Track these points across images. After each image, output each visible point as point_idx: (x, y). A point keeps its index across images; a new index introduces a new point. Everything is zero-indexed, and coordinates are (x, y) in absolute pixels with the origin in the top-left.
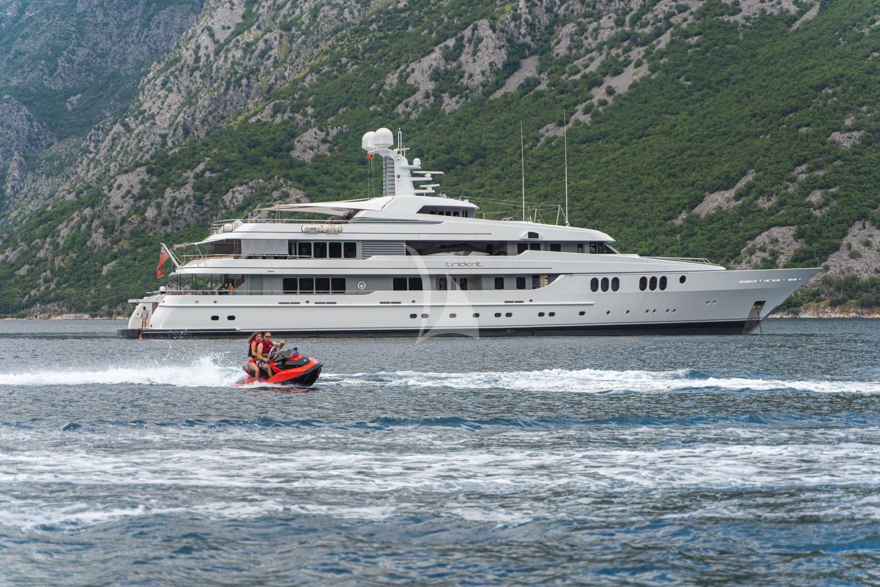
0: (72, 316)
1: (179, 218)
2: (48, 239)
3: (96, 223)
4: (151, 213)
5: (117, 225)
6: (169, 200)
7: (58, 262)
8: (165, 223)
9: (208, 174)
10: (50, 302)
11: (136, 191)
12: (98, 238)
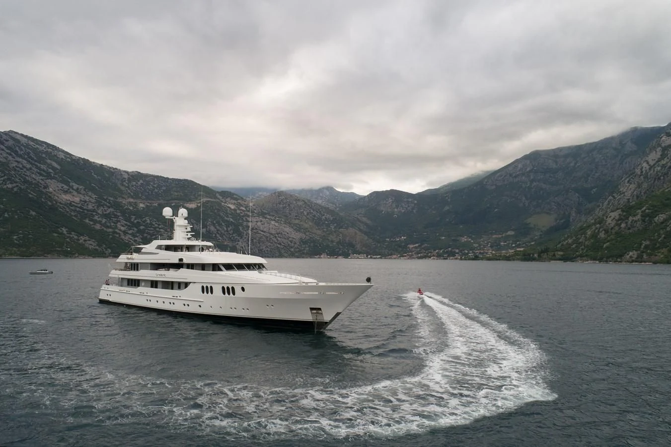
0: (592, 262)
1: (635, 227)
2: (583, 235)
3: (601, 230)
4: (623, 225)
5: (610, 231)
6: (631, 221)
7: (586, 243)
8: (629, 229)
9: (647, 211)
10: (584, 257)
11: (617, 218)
12: (602, 235)
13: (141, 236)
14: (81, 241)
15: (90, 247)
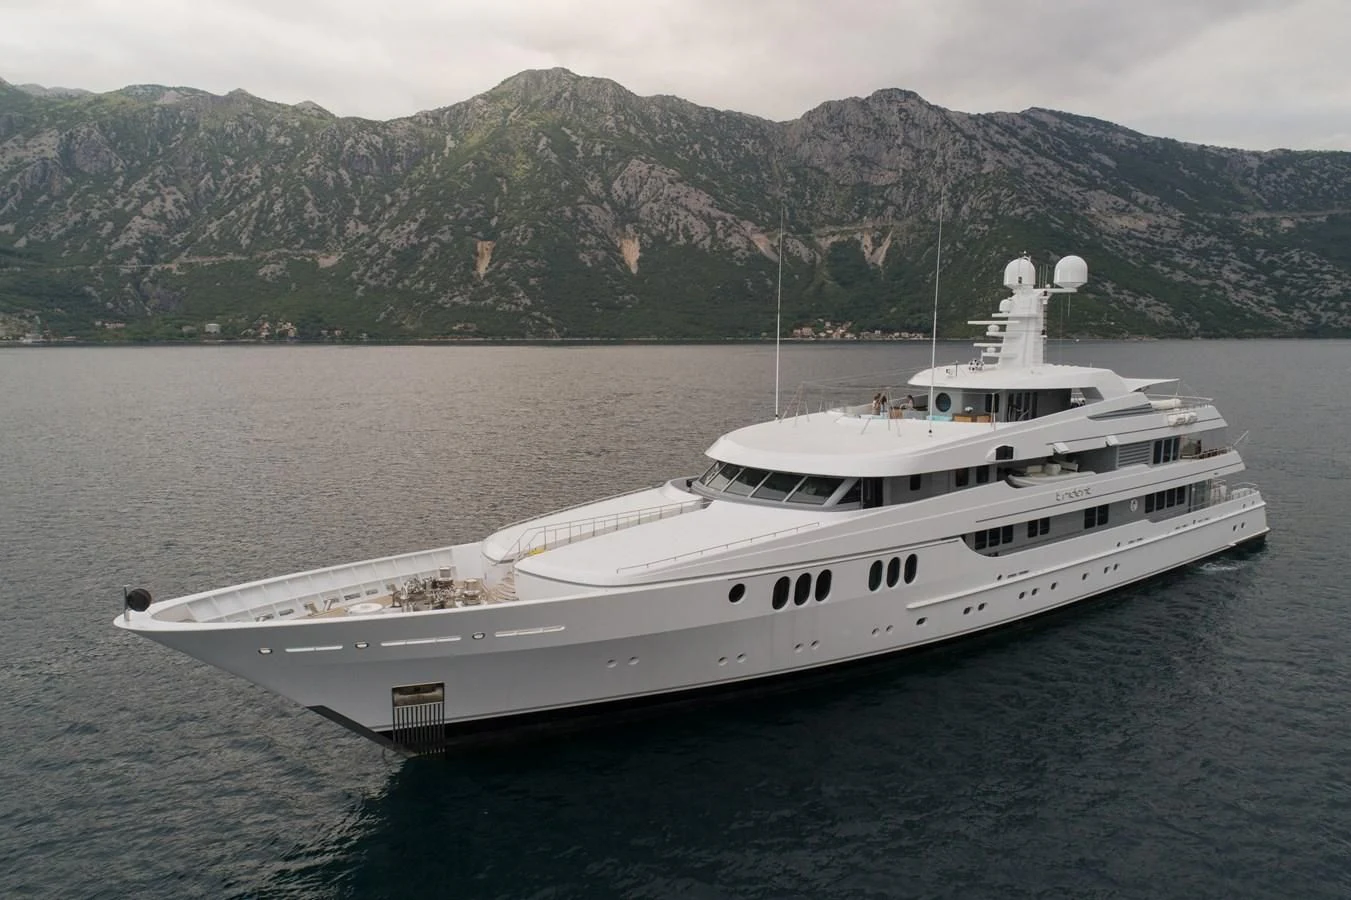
13: (1275, 293)
14: (1138, 308)
15: (1157, 318)
